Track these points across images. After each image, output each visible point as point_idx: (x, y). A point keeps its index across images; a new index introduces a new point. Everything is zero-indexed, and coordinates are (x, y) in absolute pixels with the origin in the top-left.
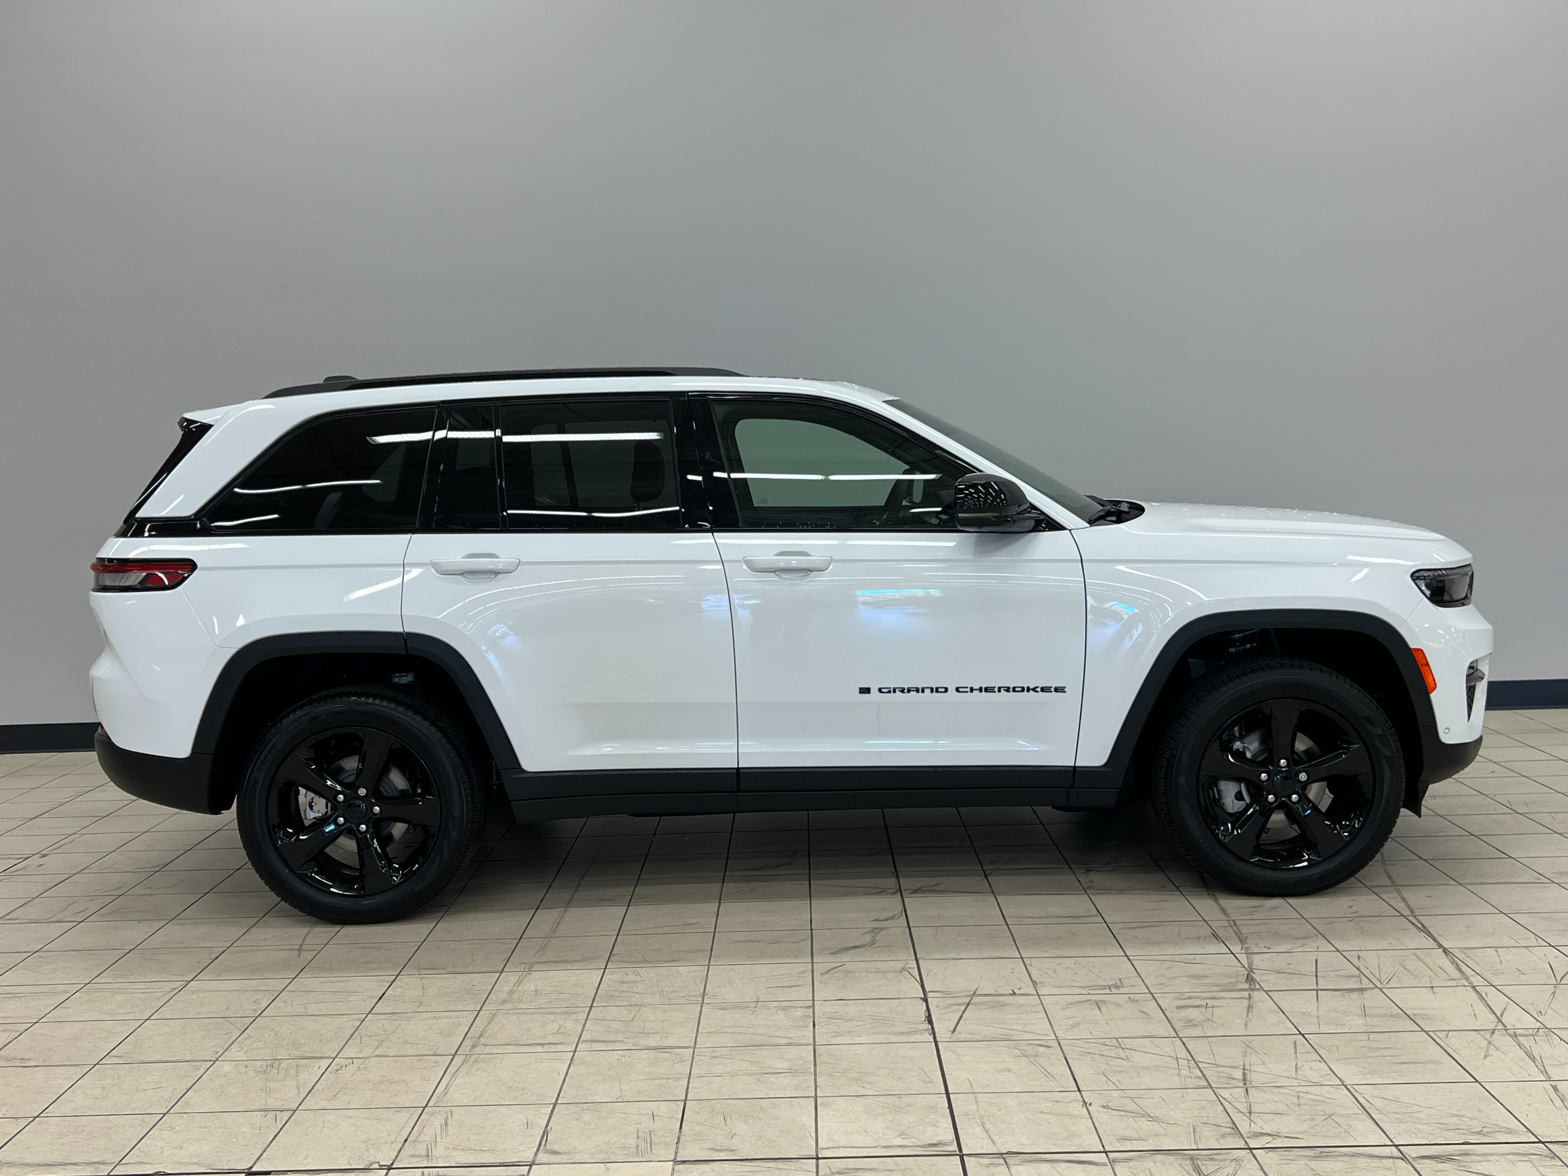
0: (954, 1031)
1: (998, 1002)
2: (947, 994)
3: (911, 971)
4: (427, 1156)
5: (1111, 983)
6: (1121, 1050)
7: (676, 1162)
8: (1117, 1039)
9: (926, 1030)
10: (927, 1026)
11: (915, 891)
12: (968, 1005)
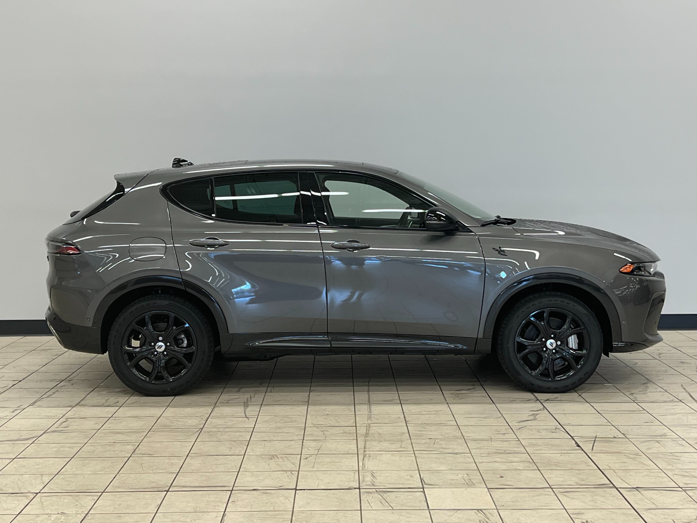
0: (592, 449)
1: (609, 440)
2: (582, 437)
3: (561, 429)
4: (373, 485)
5: (661, 434)
6: (674, 457)
7: (488, 489)
8: (671, 453)
9: (579, 449)
10: (578, 448)
11: (547, 400)
12: (595, 441)
